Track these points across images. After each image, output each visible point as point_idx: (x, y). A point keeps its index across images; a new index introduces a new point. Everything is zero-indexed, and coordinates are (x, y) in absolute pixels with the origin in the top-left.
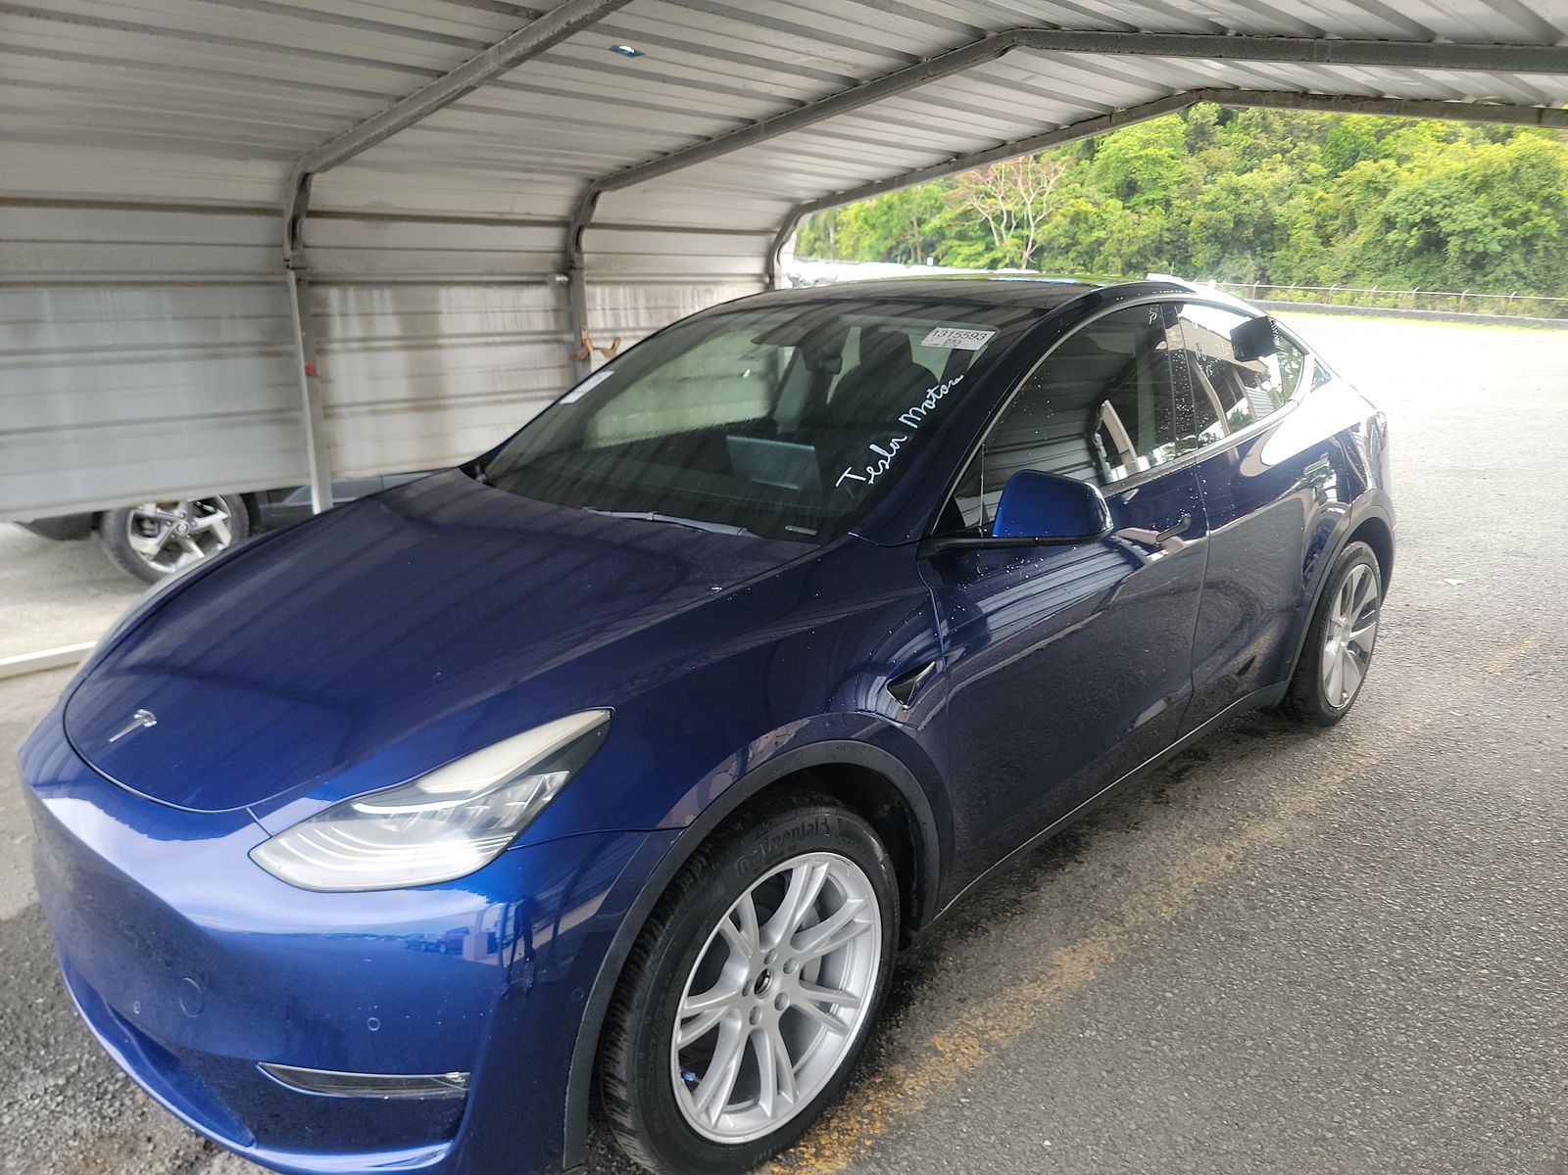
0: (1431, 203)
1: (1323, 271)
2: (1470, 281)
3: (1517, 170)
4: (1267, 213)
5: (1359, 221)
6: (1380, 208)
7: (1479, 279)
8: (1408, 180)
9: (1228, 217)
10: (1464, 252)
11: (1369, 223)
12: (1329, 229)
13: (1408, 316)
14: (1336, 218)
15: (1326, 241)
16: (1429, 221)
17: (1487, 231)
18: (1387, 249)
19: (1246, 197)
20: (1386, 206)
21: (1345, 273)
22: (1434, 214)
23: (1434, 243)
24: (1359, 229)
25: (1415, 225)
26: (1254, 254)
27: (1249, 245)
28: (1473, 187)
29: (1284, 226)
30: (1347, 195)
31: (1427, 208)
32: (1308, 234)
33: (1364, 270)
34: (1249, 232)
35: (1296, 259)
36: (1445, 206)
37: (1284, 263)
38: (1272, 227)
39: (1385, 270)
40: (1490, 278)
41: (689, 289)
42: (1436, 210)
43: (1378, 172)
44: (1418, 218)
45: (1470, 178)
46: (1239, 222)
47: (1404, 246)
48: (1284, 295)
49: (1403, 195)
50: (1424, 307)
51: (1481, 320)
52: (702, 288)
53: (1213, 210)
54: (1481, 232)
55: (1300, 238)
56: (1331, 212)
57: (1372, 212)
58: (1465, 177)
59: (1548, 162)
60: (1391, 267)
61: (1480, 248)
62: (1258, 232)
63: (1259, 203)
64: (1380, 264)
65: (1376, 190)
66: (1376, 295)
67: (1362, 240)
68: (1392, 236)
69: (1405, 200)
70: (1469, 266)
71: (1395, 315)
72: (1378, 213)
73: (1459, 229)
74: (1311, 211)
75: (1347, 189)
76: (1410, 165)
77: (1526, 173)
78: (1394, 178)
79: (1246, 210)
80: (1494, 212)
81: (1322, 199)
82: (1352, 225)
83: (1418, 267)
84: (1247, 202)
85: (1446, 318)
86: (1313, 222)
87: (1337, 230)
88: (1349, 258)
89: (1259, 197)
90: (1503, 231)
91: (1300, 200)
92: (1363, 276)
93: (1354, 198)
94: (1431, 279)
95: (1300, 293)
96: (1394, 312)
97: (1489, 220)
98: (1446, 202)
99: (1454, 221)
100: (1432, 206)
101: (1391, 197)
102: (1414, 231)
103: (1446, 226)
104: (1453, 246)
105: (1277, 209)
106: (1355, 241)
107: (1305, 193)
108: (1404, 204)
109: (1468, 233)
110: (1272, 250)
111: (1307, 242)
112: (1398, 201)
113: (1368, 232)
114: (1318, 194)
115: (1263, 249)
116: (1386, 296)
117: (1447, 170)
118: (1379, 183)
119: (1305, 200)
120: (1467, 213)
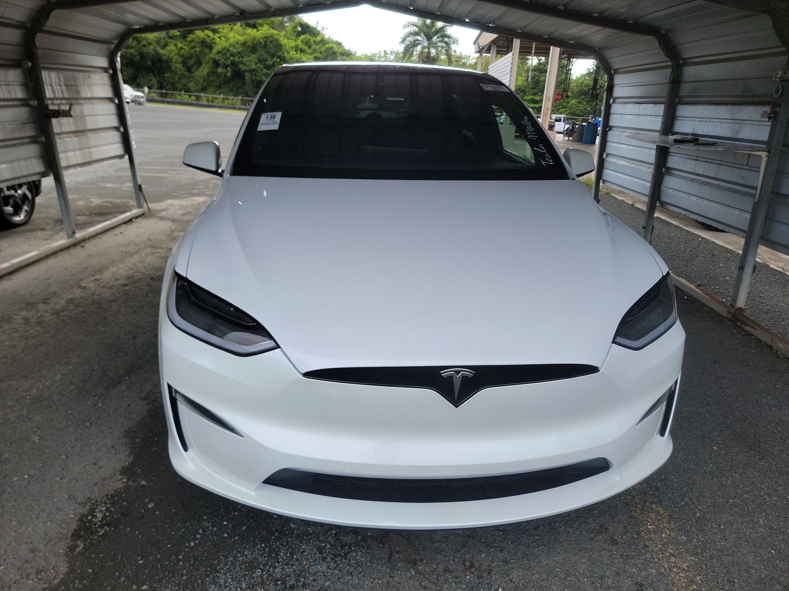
0: (233, 55)
1: (191, 85)
3: (265, 43)
4: (156, 52)
5: (203, 61)
6: (211, 55)
8: (220, 44)
9: (136, 53)
10: (252, 80)
11: (207, 62)
12: (189, 64)
13: (240, 109)
14: (191, 58)
15: (189, 70)
16: (234, 64)
17: (259, 70)
18: (218, 76)
19: (144, 42)
20: (213, 54)
21: (201, 88)
22: (236, 61)
23: (238, 75)
24: (203, 65)
25: (228, 66)
26: (154, 74)
27: (149, 70)
28: (250, 49)
29: (167, 61)
30: (194, 47)
31: (232, 58)
32: (179, 66)
33: (210, 86)
34: (149, 63)
35: (177, 78)
36: (239, 57)
37: (171, 80)
38: (161, 60)
39: (219, 87)
41: (81, 74)
42: (236, 59)
43: (206, 37)
44: (229, 62)
45: (247, 44)
46: (142, 57)
47: (225, 75)
48: (178, 97)
49: (220, 50)
50: (245, 105)
52: (86, 74)
54: (257, 71)
55: (176, 68)
56: (188, 55)
57: (207, 57)
58: (244, 44)
59: (277, 40)
60: (222, 85)
61: (258, 79)
62: (154, 63)
63: (152, 47)
64: (216, 83)
65: (207, 46)
66: (223, 99)
67: (206, 71)
68: (220, 70)
69: (221, 53)
70: (255, 86)
71: (234, 108)
72: (211, 58)
73: (248, 69)
74: (178, 54)
75: (193, 44)
76: (219, 35)
77: (270, 45)
78: (213, 41)
79: (145, 50)
80: (260, 61)
81: (182, 48)
82: (199, 63)
83: (234, 86)
84: (144, 46)
86: (181, 60)
87: (193, 65)
88: (202, 80)
89: (150, 44)
90: (265, 71)
91: (172, 47)
92: (210, 89)
93: (197, 49)
94: (240, 92)
95: (187, 96)
97: (259, 65)
98: (239, 55)
99: (245, 65)
101: (215, 51)
102: (229, 69)
103: (242, 67)
104: (247, 76)
105: (161, 51)
106: (203, 71)
107: (173, 44)
108: (220, 55)
109: (252, 71)
110: (163, 73)
111: (180, 70)
112: (218, 52)
113: (208, 67)
114: (180, 45)
115: (158, 72)
116: (228, 99)
117: (236, 40)
118: (208, 43)
119: (174, 48)
120: (250, 62)
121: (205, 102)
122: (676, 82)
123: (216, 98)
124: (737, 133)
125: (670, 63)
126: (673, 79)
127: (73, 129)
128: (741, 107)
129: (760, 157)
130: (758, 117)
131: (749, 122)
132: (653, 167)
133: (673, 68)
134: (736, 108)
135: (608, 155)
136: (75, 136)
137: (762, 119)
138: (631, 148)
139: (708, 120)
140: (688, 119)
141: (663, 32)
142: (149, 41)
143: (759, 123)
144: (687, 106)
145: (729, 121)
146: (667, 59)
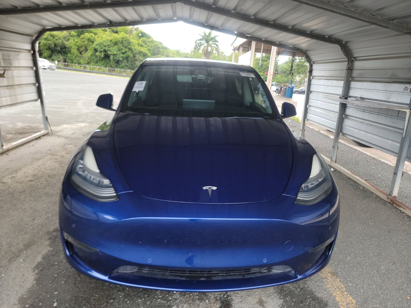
0: (105, 46)
1: (82, 61)
2: (116, 66)
3: (122, 41)
4: (63, 44)
5: (88, 49)
7: (118, 66)
8: (98, 40)
9: (52, 43)
10: (114, 59)
11: (91, 50)
12: (81, 50)
13: (107, 74)
14: (82, 47)
15: (81, 53)
16: (105, 51)
17: (118, 55)
18: (96, 57)
19: (57, 38)
20: (94, 46)
21: (87, 62)
22: (106, 49)
23: (107, 56)
24: (89, 51)
25: (102, 52)
26: (62, 54)
27: (59, 52)
28: (114, 43)
29: (68, 48)
30: (84, 42)
32: (76, 51)
33: (92, 62)
34: (59, 49)
35: (74, 57)
36: (108, 48)
37: (71, 58)
38: (65, 47)
39: (97, 62)
40: (121, 66)
41: (13, 53)
42: (106, 48)
43: (91, 37)
44: (102, 50)
45: (112, 41)
46: (55, 45)
47: (100, 56)
48: (74, 67)
49: (98, 43)
50: (111, 72)
51: (124, 76)
52: (16, 53)
53: (47, 40)
54: (117, 55)
55: (74, 52)
56: (80, 45)
57: (91, 47)
58: (111, 41)
59: (128, 40)
60: (98, 62)
61: (118, 59)
62: (62, 49)
63: (61, 40)
64: (95, 60)
65: (91, 41)
66: (99, 69)
67: (90, 54)
68: (97, 54)
69: (99, 45)
70: (116, 63)
71: (105, 74)
72: (93, 47)
73: (112, 54)
74: (75, 45)
75: (83, 40)
76: (97, 36)
77: (124, 42)
78: (94, 39)
79: (57, 42)
80: (119, 50)
81: (77, 42)
82: (86, 50)
83: (105, 62)
84: (57, 40)
85: (116, 75)
86: (76, 48)
87: (83, 51)
88: (88, 58)
89: (60, 39)
90: (121, 55)
91: (71, 41)
92: (92, 63)
93: (86, 43)
94: (108, 65)
95: (79, 67)
96: (104, 73)
97: (118, 52)
98: (108, 47)
99: (111, 51)
100: (105, 47)
101: (95, 44)
102: (102, 53)
103: (109, 53)
104: (112, 57)
105: (66, 43)
106: (88, 54)
107: (72, 39)
108: (98, 46)
109: (114, 55)
110: (67, 54)
111: (76, 53)
112: (97, 45)
113: (91, 52)
114: (76, 40)
115: (64, 53)
116: (101, 69)
117: (107, 39)
118: (91, 40)
119: (73, 41)
120: (113, 50)
121: (88, 70)
122: (350, 69)
123: (95, 68)
124: (389, 98)
125: (347, 59)
126: (349, 68)
127: (6, 84)
128: (391, 84)
129: (405, 112)
130: (402, 90)
131: (396, 93)
132: (337, 114)
133: (348, 62)
134: (388, 84)
135: (309, 106)
136: (7, 89)
137: (404, 91)
138: (324, 103)
139: (370, 90)
140: (358, 89)
141: (344, 43)
142: (59, 37)
143: (402, 93)
144: (357, 82)
145: (383, 91)
146: (346, 57)
